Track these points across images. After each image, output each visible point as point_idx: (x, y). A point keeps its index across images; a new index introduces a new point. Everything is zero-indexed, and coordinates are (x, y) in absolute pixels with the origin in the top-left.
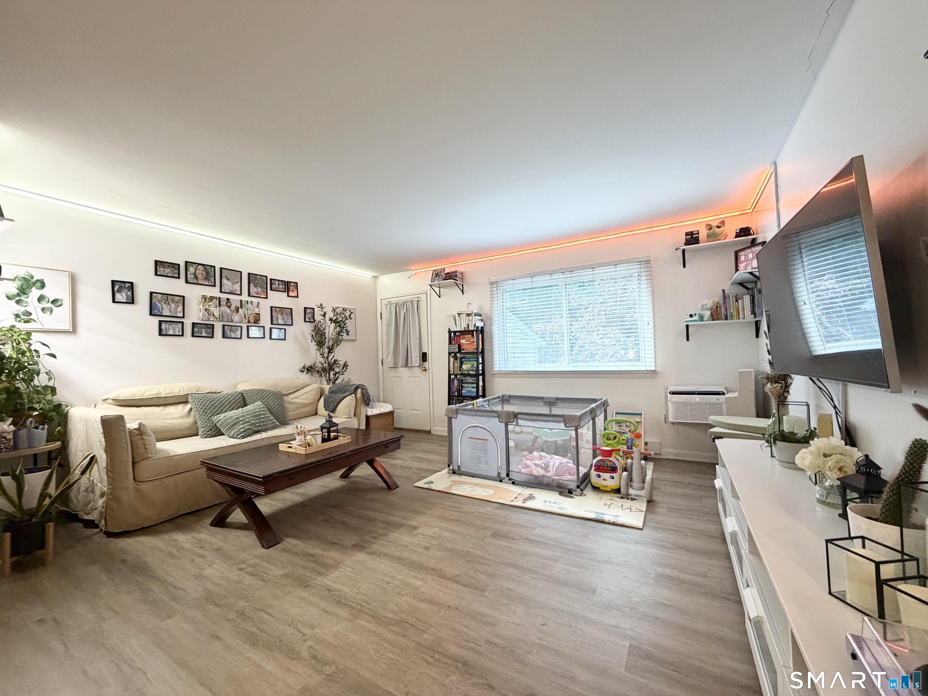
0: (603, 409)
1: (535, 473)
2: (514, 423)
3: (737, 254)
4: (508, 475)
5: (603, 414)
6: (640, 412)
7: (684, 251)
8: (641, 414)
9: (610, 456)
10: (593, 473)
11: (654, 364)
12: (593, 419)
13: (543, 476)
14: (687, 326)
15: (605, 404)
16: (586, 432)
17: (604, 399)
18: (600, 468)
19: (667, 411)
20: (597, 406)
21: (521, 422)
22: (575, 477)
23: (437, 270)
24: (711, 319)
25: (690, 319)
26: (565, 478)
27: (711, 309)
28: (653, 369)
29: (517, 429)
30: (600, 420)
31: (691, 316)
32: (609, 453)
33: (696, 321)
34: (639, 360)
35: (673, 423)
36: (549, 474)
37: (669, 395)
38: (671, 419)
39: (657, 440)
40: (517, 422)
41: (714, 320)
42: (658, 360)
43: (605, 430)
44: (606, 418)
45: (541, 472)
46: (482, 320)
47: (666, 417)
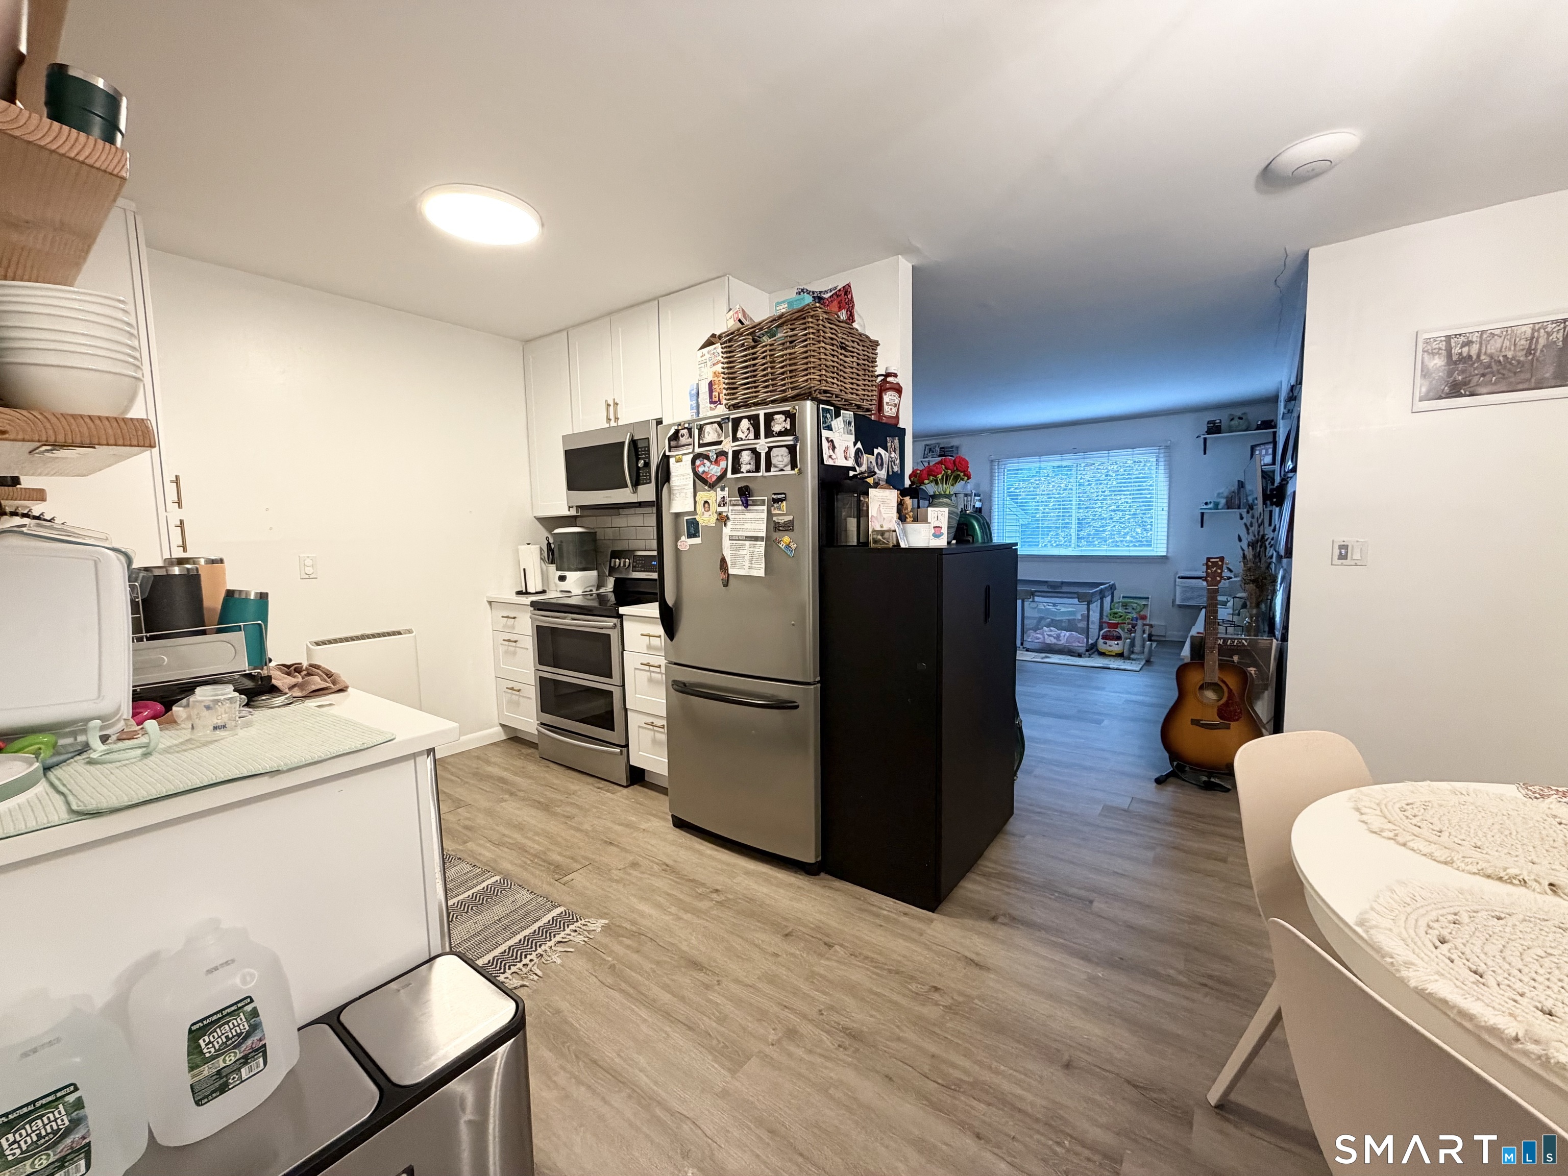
0: (1110, 592)
1: (1048, 642)
2: (1031, 600)
3: (1253, 449)
4: (1022, 644)
5: (1110, 597)
6: (1146, 596)
7: (1205, 439)
8: (1148, 598)
9: (1117, 628)
10: (1101, 641)
11: (1165, 550)
12: (1102, 599)
13: (1055, 644)
14: (1202, 514)
15: (1112, 588)
16: (1096, 607)
17: (1112, 582)
18: (1105, 637)
19: (1175, 596)
20: (1106, 588)
21: (1037, 599)
22: (1085, 645)
23: (931, 444)
24: (1226, 507)
25: (1205, 507)
26: (1074, 644)
27: (1227, 497)
28: (1164, 554)
29: (1034, 605)
30: (1108, 600)
31: (1206, 504)
32: (1115, 626)
33: (1210, 509)
34: (1150, 546)
35: (1180, 606)
36: (1060, 643)
37: (1178, 580)
38: (1178, 602)
39: (1163, 623)
40: (1034, 598)
41: (1228, 509)
42: (1170, 546)
43: (1111, 609)
44: (1112, 600)
45: (1054, 641)
46: (980, 501)
47: (1174, 601)
